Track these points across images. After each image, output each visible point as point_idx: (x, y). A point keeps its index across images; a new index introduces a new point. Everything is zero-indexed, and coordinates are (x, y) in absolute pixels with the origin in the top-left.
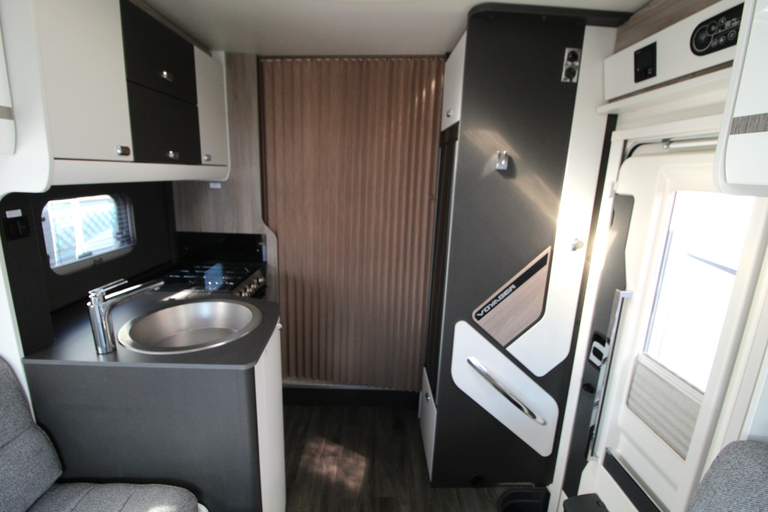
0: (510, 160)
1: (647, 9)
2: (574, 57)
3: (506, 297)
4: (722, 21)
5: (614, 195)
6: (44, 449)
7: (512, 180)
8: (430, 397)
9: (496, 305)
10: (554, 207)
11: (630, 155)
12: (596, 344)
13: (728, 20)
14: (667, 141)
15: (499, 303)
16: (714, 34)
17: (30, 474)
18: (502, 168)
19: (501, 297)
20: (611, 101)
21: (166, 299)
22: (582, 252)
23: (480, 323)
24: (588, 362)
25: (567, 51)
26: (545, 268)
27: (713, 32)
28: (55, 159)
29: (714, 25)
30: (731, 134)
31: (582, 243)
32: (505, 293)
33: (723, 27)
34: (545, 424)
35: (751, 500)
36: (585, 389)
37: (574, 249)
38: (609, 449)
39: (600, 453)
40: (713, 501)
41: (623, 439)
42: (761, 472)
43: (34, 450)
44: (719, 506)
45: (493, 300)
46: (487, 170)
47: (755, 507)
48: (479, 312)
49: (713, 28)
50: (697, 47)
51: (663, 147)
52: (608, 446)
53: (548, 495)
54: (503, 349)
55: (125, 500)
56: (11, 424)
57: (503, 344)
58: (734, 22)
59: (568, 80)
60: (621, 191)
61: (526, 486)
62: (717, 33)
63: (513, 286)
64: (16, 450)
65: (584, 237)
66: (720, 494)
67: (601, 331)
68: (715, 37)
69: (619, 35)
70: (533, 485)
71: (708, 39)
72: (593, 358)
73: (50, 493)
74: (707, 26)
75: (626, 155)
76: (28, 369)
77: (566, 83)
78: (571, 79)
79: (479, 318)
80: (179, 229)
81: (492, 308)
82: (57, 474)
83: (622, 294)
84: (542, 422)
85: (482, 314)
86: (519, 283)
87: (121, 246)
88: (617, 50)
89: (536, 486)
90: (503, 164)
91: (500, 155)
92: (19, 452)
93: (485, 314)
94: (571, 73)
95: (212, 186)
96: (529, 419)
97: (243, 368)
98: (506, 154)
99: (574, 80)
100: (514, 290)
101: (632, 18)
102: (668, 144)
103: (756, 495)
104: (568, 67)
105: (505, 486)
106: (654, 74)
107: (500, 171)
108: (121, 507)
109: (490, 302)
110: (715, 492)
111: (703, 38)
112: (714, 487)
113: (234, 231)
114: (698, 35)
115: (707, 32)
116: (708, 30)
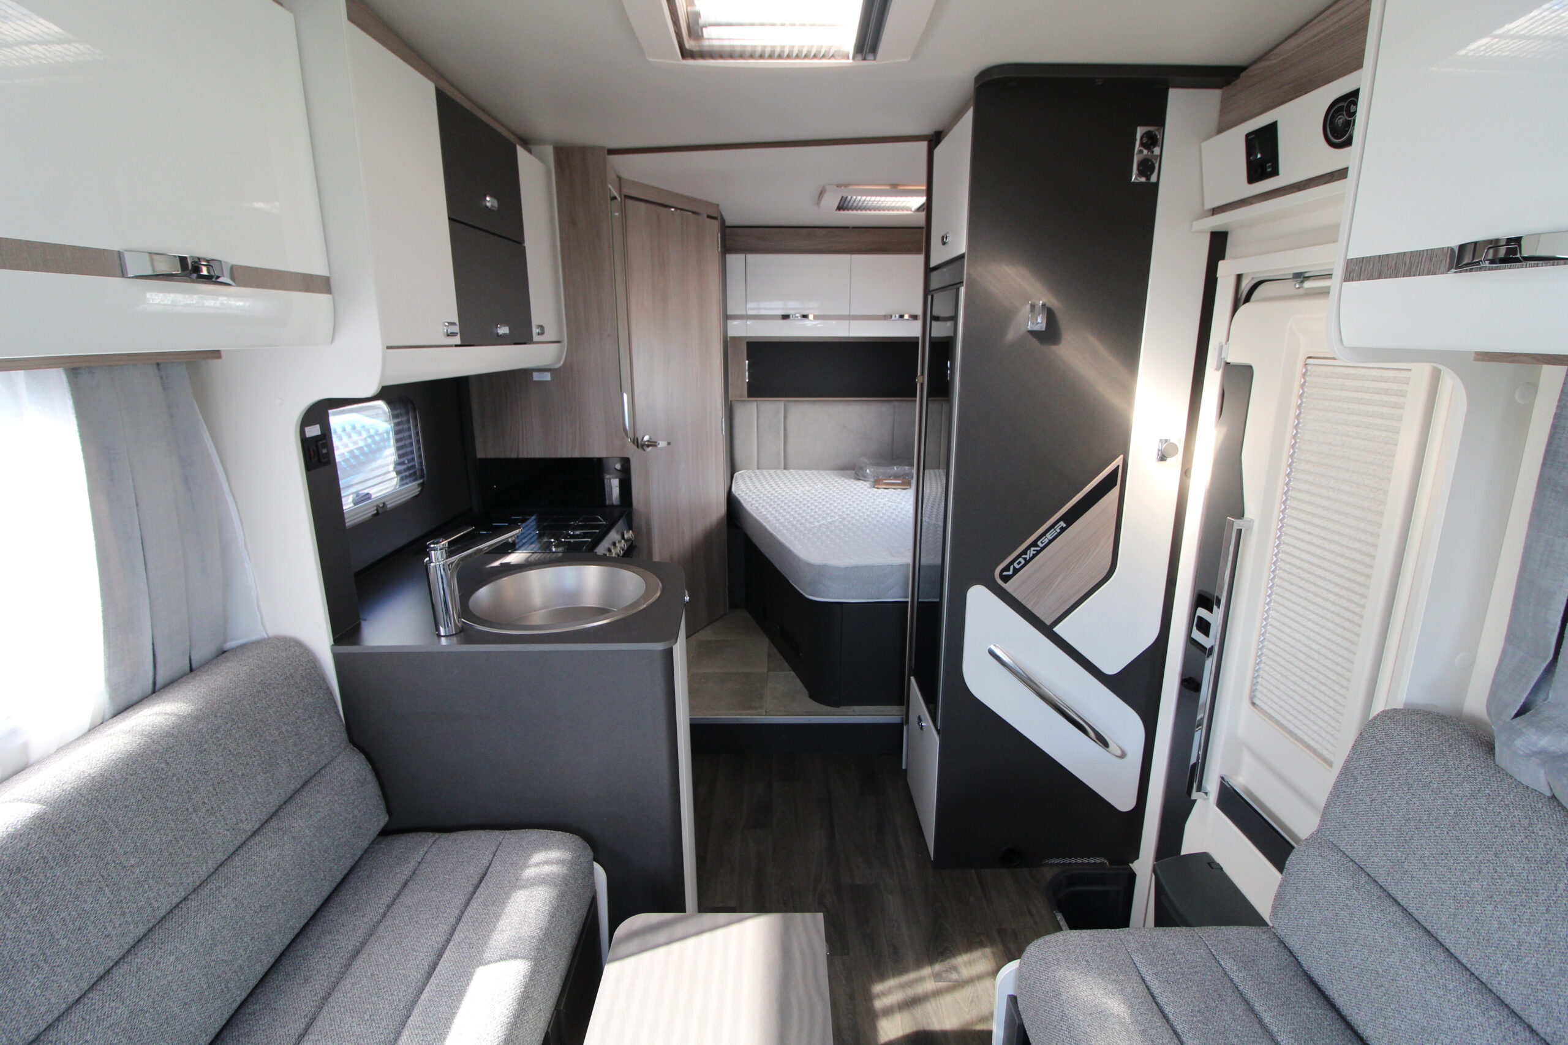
0: (1051, 316)
1: (1263, 64)
2: (1152, 141)
3: (1050, 542)
5: (1223, 364)
6: (368, 779)
7: (1054, 348)
8: (926, 721)
9: (1034, 556)
10: (1127, 389)
11: (1247, 299)
12: (1202, 612)
14: (1301, 277)
15: (1038, 552)
16: (1354, 117)
17: (356, 812)
18: (1037, 328)
19: (1042, 543)
20: (1215, 211)
21: (497, 564)
22: (1175, 463)
23: (1008, 587)
24: (1191, 642)
25: (1140, 131)
26: (1116, 490)
28: (388, 348)
29: (1354, 103)
30: (1345, 281)
31: (1175, 448)
32: (1049, 536)
34: (1123, 755)
35: (1399, 778)
36: (1186, 687)
37: (1163, 458)
38: (1226, 779)
39: (1212, 785)
40: (1353, 791)
41: (1247, 758)
42: (1413, 742)
43: (358, 779)
44: (1360, 797)
45: (1028, 548)
46: (1012, 334)
47: (1403, 786)
48: (1007, 568)
50: (1333, 136)
51: (1295, 285)
52: (1224, 773)
53: (1132, 876)
54: (1048, 630)
55: (494, 848)
56: (326, 739)
57: (1048, 622)
59: (1143, 180)
60: (1233, 359)
61: (1095, 863)
63: (1062, 524)
64: (337, 777)
65: (1178, 436)
66: (1362, 781)
67: (1207, 589)
69: (1224, 101)
70: (1108, 864)
71: (1348, 124)
72: (1197, 635)
73: (377, 847)
74: (1345, 104)
75: (1241, 299)
76: (338, 659)
77: (1141, 183)
78: (1148, 178)
79: (1006, 579)
80: (480, 454)
81: (1027, 562)
82: (384, 819)
83: (1238, 524)
84: (1119, 753)
85: (1011, 573)
86: (1071, 518)
87: (401, 485)
88: (1220, 130)
89: (1111, 864)
90: (1039, 323)
91: (1033, 306)
92: (342, 779)
93: (1016, 571)
94: (1147, 167)
95: (536, 377)
96: (1097, 748)
97: (660, 646)
98: (1043, 305)
99: (1154, 179)
100: (1063, 530)
101: (1243, 74)
102: (1302, 282)
103: (1405, 771)
104: (1141, 157)
105: (1058, 864)
106: (1275, 172)
107: (1033, 333)
108: (492, 856)
109: (1025, 552)
110: (1356, 780)
111: (1340, 121)
112: (1355, 773)
113: (576, 455)
114: (1333, 117)
115: (1344, 113)
116: (1346, 111)
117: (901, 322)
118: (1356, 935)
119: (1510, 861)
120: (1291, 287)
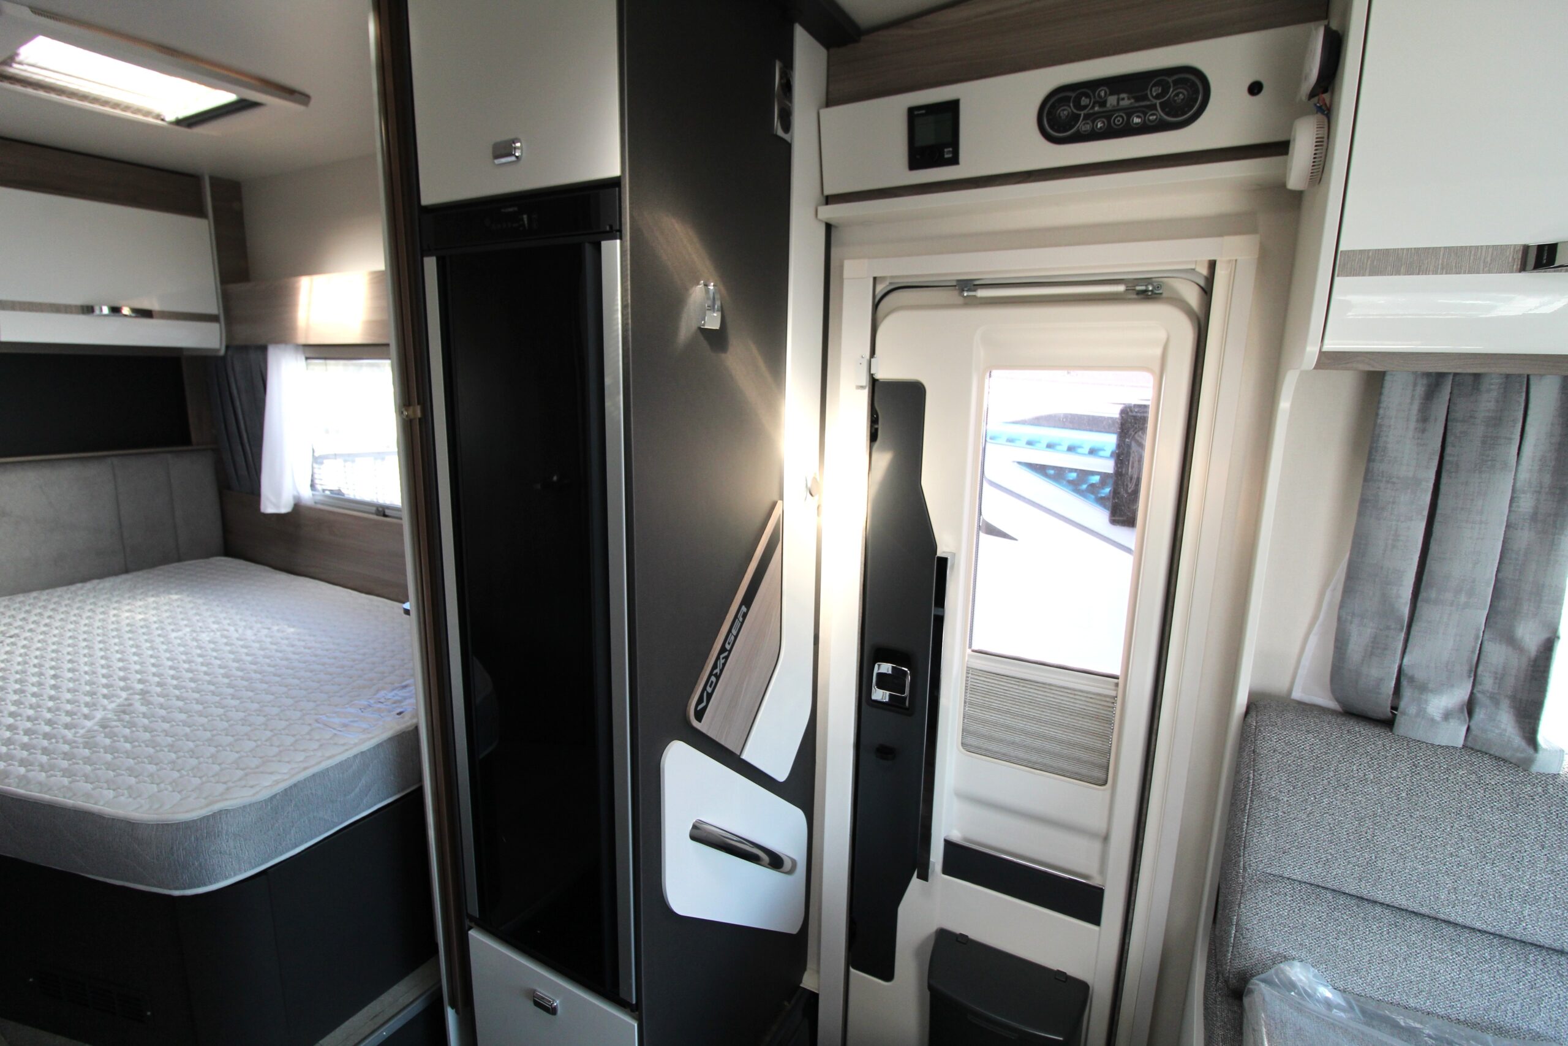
2: (787, 85)
4: (1103, 94)
7: (723, 355)
12: (883, 667)
13: (1111, 94)
14: (966, 285)
16: (1085, 111)
18: (712, 326)
19: (729, 644)
23: (704, 724)
25: (778, 66)
27: (1085, 107)
29: (1087, 96)
33: (1103, 104)
34: (794, 866)
46: (686, 329)
49: (1084, 101)
50: (1052, 128)
51: (958, 293)
57: (739, 750)
58: (1123, 99)
59: (782, 134)
62: (1091, 111)
68: (1087, 117)
71: (1075, 118)
72: (881, 695)
74: (1073, 95)
77: (780, 139)
79: (700, 715)
84: (791, 866)
93: (710, 696)
99: (789, 138)
102: (970, 290)
104: (780, 103)
106: (954, 161)
107: (710, 334)
109: (715, 665)
111: (1064, 112)
114: (1053, 106)
115: (1071, 105)
116: (1074, 102)
117: (116, 320)
118: (1368, 956)
119: (1486, 817)
120: (952, 296)
